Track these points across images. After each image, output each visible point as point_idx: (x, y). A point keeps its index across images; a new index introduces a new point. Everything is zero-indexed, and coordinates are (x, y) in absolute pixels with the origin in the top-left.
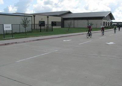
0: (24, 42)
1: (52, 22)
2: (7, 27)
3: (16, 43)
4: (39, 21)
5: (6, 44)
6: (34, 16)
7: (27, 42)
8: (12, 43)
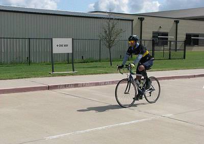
0: (97, 84)
1: (186, 35)
2: (62, 46)
3: (76, 85)
4: (154, 33)
5: (49, 88)
6: (141, 19)
7: (105, 84)
8: (66, 86)
